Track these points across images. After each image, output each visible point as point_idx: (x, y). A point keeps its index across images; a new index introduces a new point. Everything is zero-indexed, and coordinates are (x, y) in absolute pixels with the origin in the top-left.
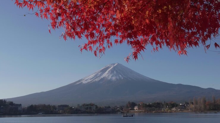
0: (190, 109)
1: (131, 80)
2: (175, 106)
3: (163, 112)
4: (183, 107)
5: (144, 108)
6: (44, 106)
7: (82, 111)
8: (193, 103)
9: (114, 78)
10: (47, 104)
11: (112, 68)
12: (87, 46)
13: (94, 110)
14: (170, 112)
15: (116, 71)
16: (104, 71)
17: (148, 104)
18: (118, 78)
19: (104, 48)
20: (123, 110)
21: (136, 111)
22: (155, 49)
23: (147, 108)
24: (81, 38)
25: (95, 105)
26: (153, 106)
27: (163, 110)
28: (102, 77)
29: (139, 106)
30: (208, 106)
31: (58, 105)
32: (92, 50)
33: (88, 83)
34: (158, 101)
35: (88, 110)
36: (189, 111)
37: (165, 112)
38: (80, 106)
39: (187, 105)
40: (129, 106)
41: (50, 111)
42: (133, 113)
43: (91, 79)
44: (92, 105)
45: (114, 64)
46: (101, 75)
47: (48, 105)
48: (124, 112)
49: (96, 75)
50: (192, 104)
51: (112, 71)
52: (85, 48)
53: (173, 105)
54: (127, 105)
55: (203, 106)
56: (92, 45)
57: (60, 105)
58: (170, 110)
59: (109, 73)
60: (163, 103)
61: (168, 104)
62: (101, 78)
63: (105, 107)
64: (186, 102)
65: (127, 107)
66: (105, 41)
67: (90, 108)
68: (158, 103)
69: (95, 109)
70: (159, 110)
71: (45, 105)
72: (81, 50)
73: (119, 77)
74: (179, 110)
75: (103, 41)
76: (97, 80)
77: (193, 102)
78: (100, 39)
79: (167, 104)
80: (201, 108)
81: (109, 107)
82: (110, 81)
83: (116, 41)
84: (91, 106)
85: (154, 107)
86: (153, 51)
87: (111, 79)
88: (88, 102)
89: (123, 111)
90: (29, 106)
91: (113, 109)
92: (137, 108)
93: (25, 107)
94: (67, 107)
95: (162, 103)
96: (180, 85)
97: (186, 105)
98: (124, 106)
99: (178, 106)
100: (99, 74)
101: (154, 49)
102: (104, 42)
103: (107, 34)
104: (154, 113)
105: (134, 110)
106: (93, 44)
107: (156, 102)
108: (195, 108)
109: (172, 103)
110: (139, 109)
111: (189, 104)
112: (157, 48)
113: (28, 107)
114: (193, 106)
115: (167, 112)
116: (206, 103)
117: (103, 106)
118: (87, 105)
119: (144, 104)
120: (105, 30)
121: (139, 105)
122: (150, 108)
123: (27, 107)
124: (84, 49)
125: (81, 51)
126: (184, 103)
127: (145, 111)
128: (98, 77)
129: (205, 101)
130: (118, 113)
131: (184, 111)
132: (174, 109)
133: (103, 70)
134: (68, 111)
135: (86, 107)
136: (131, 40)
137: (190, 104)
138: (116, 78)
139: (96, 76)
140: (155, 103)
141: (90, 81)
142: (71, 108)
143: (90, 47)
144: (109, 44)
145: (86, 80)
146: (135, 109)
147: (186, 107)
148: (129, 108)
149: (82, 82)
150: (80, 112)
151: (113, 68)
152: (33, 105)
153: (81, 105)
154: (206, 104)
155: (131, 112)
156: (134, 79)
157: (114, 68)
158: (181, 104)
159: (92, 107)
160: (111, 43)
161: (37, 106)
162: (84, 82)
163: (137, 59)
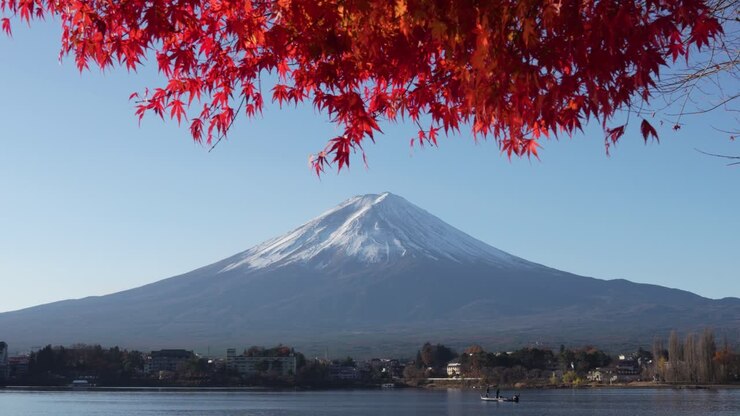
0: (657, 376)
1: (436, 259)
2: (602, 363)
3: (555, 387)
4: (631, 368)
5: (484, 368)
6: (97, 353)
7: (243, 376)
8: (666, 355)
9: (372, 251)
10: (107, 345)
11: (365, 209)
12: (166, 98)
13: (290, 372)
14: (581, 387)
15: (383, 224)
16: (333, 221)
17: (498, 354)
18: (388, 252)
19: (230, 111)
20: (401, 376)
21: (454, 378)
22: (427, 135)
23: (495, 370)
24: (134, 67)
25: (295, 355)
26: (519, 362)
27: (553, 379)
28: (326, 245)
29: (464, 360)
30: (722, 367)
31: (149, 351)
32: (182, 114)
33: (273, 265)
34: (537, 344)
35: (270, 372)
36: (649, 383)
37: (564, 387)
38: (238, 354)
39: (644, 362)
40: (425, 359)
41: (120, 371)
42: (443, 387)
43: (282, 252)
44: (283, 352)
45: (374, 197)
46: (321, 238)
47: (111, 349)
48: (408, 383)
49: (303, 237)
50: (662, 359)
51: (365, 224)
52: (155, 105)
53: (594, 360)
54: (419, 357)
55: (702, 366)
56: (185, 97)
57: (158, 349)
58: (581, 378)
59: (354, 231)
60: (556, 352)
61: (573, 354)
62: (323, 250)
63: (336, 362)
64: (641, 351)
65: (420, 363)
66: (238, 87)
67: (278, 365)
68: (535, 350)
69: (294, 370)
70: (540, 376)
71: (98, 348)
72: (139, 112)
73: (392, 245)
74: (615, 377)
75: (227, 85)
76: (305, 255)
77: (669, 350)
78: (215, 74)
79: (570, 357)
80: (695, 372)
81: (350, 363)
82: (356, 263)
83: (280, 93)
84: (281, 355)
85: (519, 367)
86: (417, 141)
87: (359, 254)
88: (268, 340)
89: (402, 380)
90: (36, 351)
91: (363, 372)
92: (455, 369)
93: (21, 354)
94: (188, 357)
95: (551, 353)
96: (621, 285)
97: (639, 362)
98: (406, 361)
99: (611, 365)
100: (317, 232)
101: (422, 134)
102: (233, 92)
103: (245, 60)
104: (522, 388)
105: (447, 376)
106: (188, 93)
107: (532, 347)
108: (676, 371)
109: (591, 352)
110: (464, 370)
111: (651, 358)
112: (433, 131)
113: (33, 355)
114: (668, 365)
115: (570, 387)
116: (714, 355)
117: (326, 358)
118: (266, 353)
119: (482, 352)
120: (235, 43)
121: (465, 355)
122: (507, 369)
123: (28, 354)
124: (149, 107)
125: (138, 116)
126: (635, 354)
127: (487, 381)
128: (311, 244)
129: (711, 347)
130: (384, 385)
131: (634, 383)
132: (596, 375)
133: (329, 217)
134: (189, 374)
135: (262, 359)
136: (330, 92)
137: (656, 356)
138: (379, 253)
139: (302, 242)
140: (525, 352)
141: (277, 258)
142: (203, 362)
143: (177, 104)
144: (251, 98)
145: (262, 256)
146: (449, 371)
147: (642, 370)
148: (426, 367)
149: (247, 264)
150: (237, 379)
151: (368, 212)
152: (53, 346)
153: (239, 352)
154: (714, 359)
155: (432, 382)
156: (449, 256)
157: (374, 210)
158: (622, 358)
159: (283, 359)
160: (259, 95)
161: (67, 350)
162: (256, 263)
163: (345, 164)
